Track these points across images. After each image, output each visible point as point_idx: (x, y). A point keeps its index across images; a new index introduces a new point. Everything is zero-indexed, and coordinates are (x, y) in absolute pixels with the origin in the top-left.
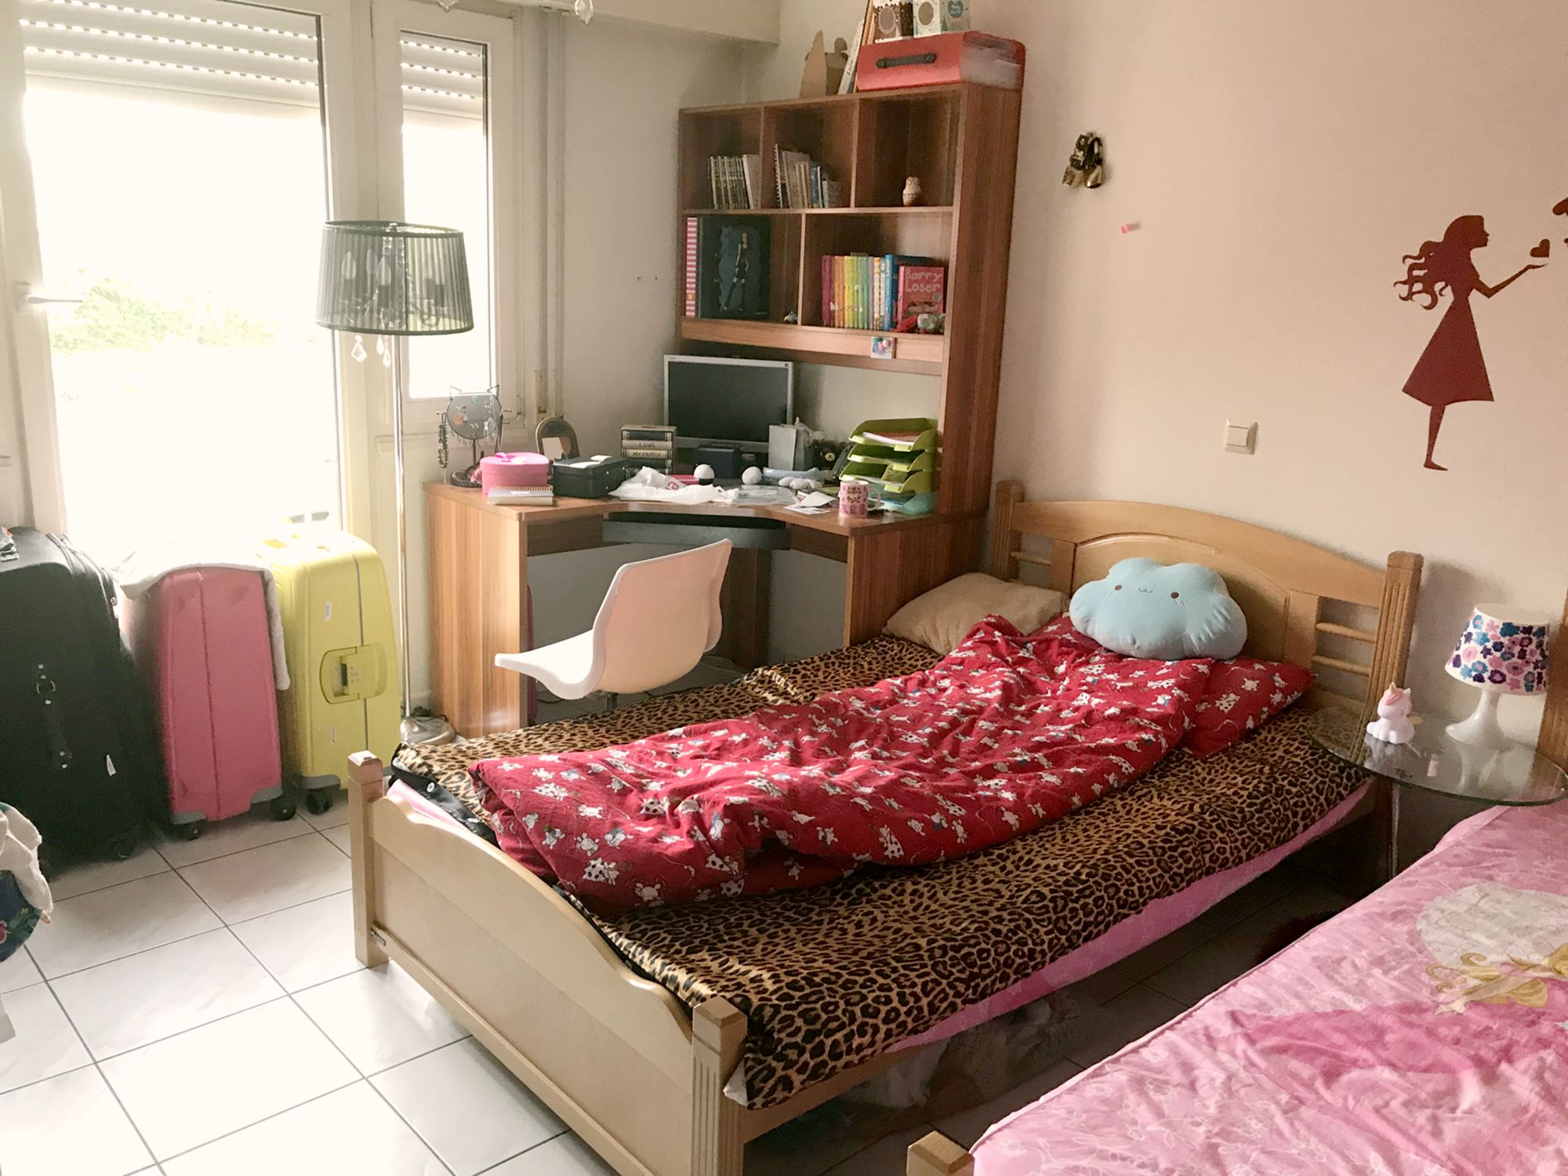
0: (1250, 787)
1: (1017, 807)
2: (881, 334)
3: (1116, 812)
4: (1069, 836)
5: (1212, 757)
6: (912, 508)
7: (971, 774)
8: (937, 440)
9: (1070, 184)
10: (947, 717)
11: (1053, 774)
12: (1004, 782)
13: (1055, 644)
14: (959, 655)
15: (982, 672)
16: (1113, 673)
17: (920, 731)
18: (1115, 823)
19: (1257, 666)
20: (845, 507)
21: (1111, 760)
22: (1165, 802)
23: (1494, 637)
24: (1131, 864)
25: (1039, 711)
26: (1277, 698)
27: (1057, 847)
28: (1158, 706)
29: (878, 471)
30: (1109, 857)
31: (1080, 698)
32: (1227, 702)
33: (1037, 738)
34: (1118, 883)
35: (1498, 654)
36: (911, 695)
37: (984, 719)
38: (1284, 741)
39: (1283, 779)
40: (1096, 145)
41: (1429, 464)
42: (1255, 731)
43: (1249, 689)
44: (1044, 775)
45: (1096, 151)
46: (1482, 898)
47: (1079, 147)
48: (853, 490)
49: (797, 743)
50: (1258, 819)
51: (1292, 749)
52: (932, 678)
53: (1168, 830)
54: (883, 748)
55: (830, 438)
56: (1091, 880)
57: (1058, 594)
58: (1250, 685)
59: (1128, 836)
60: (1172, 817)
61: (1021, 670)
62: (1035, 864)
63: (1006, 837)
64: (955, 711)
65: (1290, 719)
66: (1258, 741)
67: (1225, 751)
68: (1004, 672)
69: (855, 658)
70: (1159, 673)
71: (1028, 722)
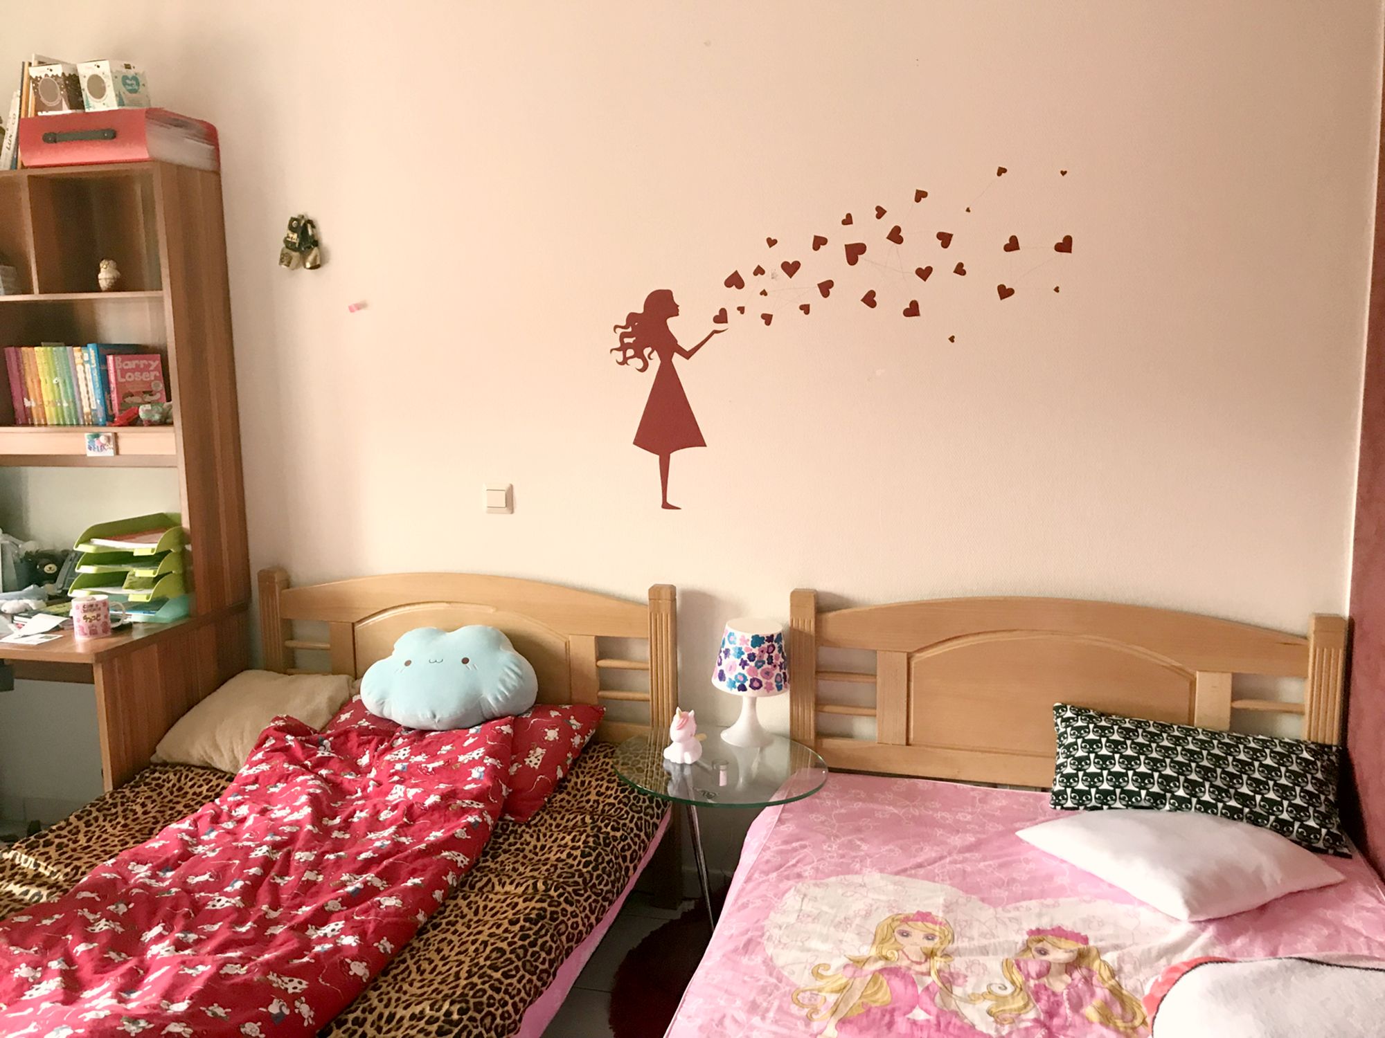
0: (580, 843)
1: (364, 952)
2: (96, 430)
3: (463, 917)
4: (425, 965)
5: (534, 819)
6: (166, 615)
7: (302, 926)
8: (183, 538)
9: (288, 265)
10: (255, 859)
11: (390, 896)
12: (341, 924)
13: (353, 736)
14: (251, 772)
15: (281, 786)
16: (420, 754)
17: (228, 889)
18: (468, 932)
19: (554, 714)
20: (82, 628)
21: (445, 858)
22: (508, 888)
23: (747, 649)
24: (498, 980)
25: (355, 820)
26: (577, 740)
27: (417, 984)
28: (474, 781)
29: (118, 580)
30: (475, 979)
31: (394, 791)
32: (535, 758)
33: (363, 856)
34: (492, 1009)
35: (752, 664)
36: (205, 838)
37: (299, 850)
38: (594, 783)
39: (606, 826)
40: (309, 226)
41: (666, 505)
42: (564, 779)
43: (551, 739)
44: (382, 900)
45: (310, 232)
46: (803, 899)
47: (291, 228)
48: (90, 607)
49: (69, 959)
50: (598, 878)
51: (603, 790)
52: (225, 808)
53: (522, 923)
54: (187, 929)
55: (47, 547)
56: (465, 1017)
57: (344, 677)
58: (552, 735)
59: (485, 943)
60: (521, 906)
61: (324, 772)
62: (398, 1017)
63: (357, 991)
64: (265, 848)
65: (591, 758)
66: (569, 789)
67: (543, 808)
68: (306, 781)
69: (123, 804)
70: (466, 744)
71: (347, 836)
